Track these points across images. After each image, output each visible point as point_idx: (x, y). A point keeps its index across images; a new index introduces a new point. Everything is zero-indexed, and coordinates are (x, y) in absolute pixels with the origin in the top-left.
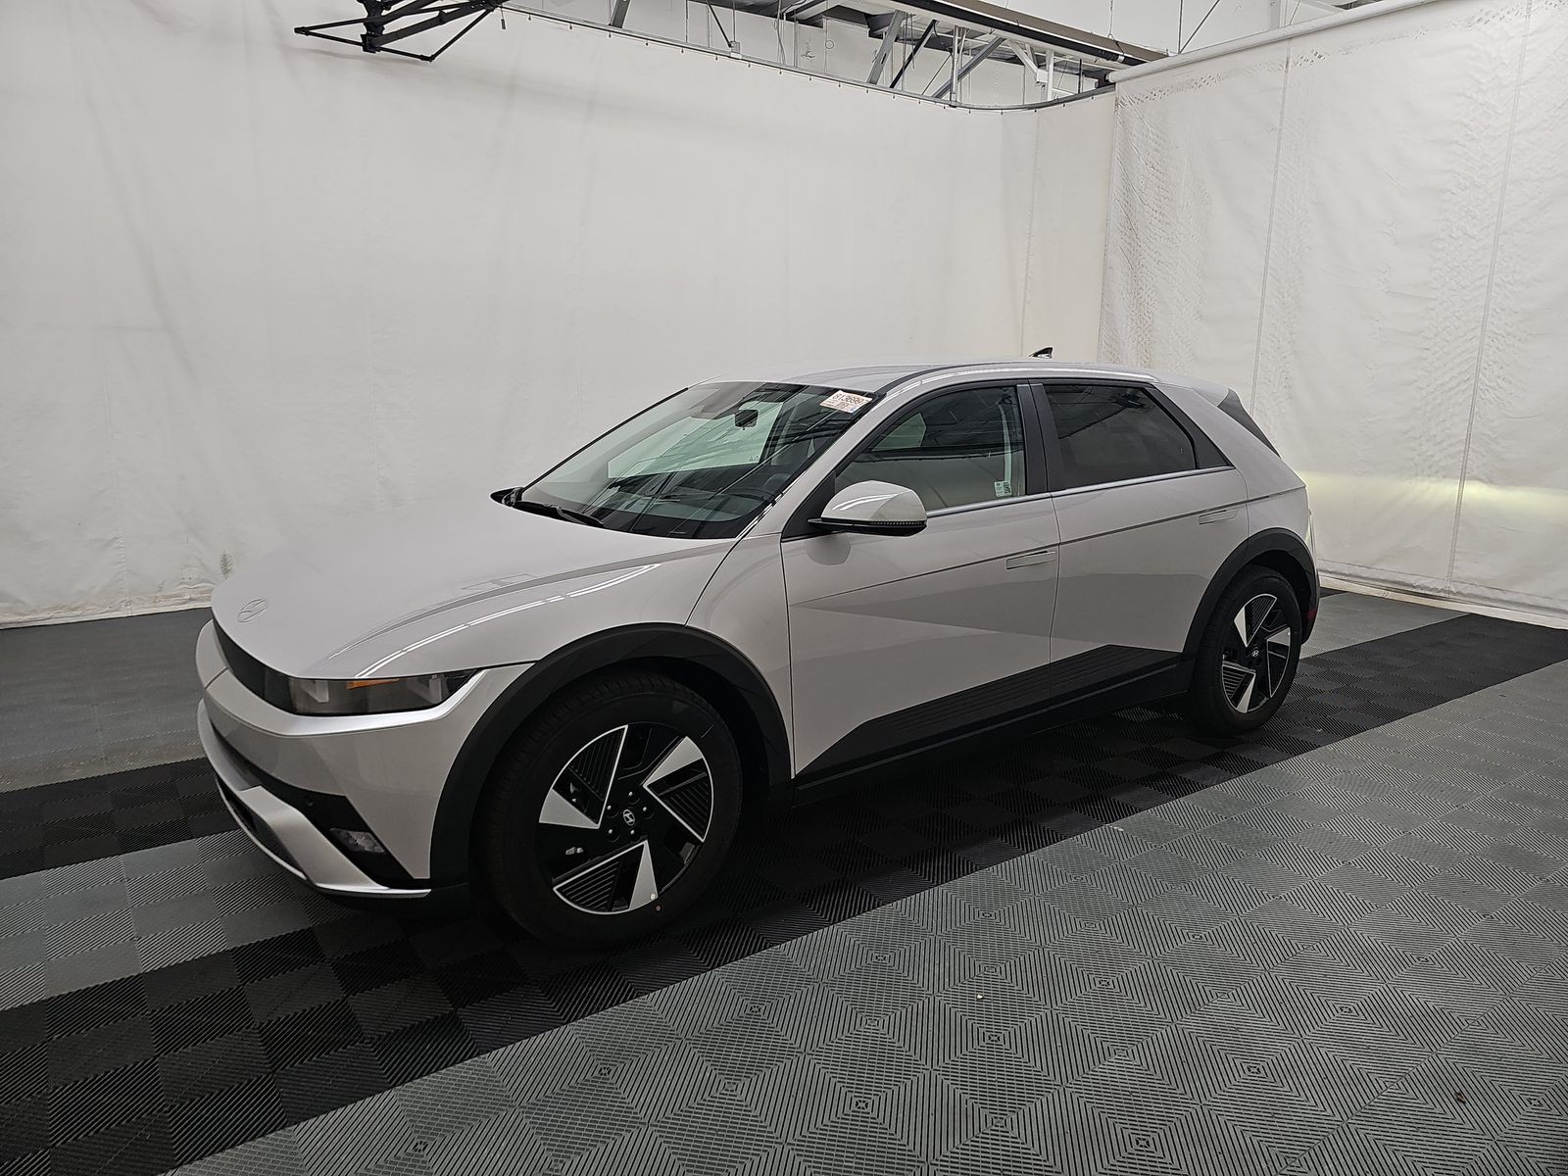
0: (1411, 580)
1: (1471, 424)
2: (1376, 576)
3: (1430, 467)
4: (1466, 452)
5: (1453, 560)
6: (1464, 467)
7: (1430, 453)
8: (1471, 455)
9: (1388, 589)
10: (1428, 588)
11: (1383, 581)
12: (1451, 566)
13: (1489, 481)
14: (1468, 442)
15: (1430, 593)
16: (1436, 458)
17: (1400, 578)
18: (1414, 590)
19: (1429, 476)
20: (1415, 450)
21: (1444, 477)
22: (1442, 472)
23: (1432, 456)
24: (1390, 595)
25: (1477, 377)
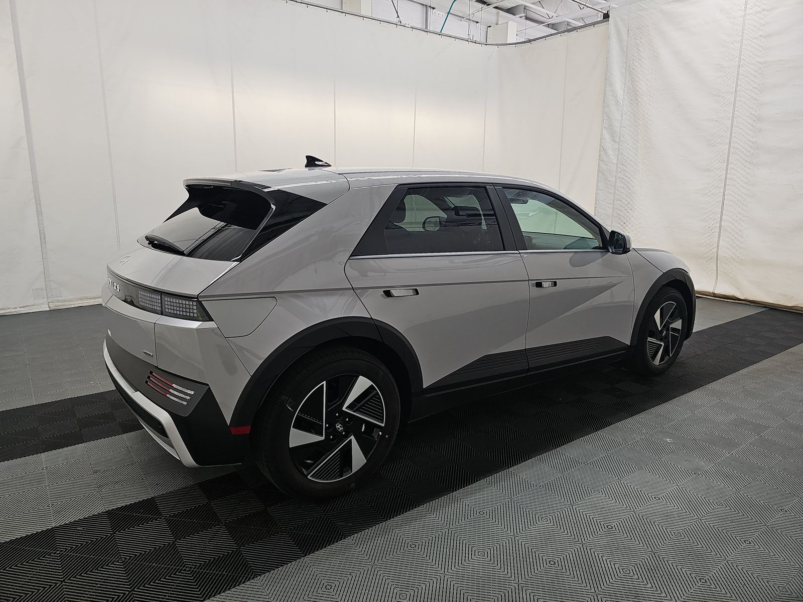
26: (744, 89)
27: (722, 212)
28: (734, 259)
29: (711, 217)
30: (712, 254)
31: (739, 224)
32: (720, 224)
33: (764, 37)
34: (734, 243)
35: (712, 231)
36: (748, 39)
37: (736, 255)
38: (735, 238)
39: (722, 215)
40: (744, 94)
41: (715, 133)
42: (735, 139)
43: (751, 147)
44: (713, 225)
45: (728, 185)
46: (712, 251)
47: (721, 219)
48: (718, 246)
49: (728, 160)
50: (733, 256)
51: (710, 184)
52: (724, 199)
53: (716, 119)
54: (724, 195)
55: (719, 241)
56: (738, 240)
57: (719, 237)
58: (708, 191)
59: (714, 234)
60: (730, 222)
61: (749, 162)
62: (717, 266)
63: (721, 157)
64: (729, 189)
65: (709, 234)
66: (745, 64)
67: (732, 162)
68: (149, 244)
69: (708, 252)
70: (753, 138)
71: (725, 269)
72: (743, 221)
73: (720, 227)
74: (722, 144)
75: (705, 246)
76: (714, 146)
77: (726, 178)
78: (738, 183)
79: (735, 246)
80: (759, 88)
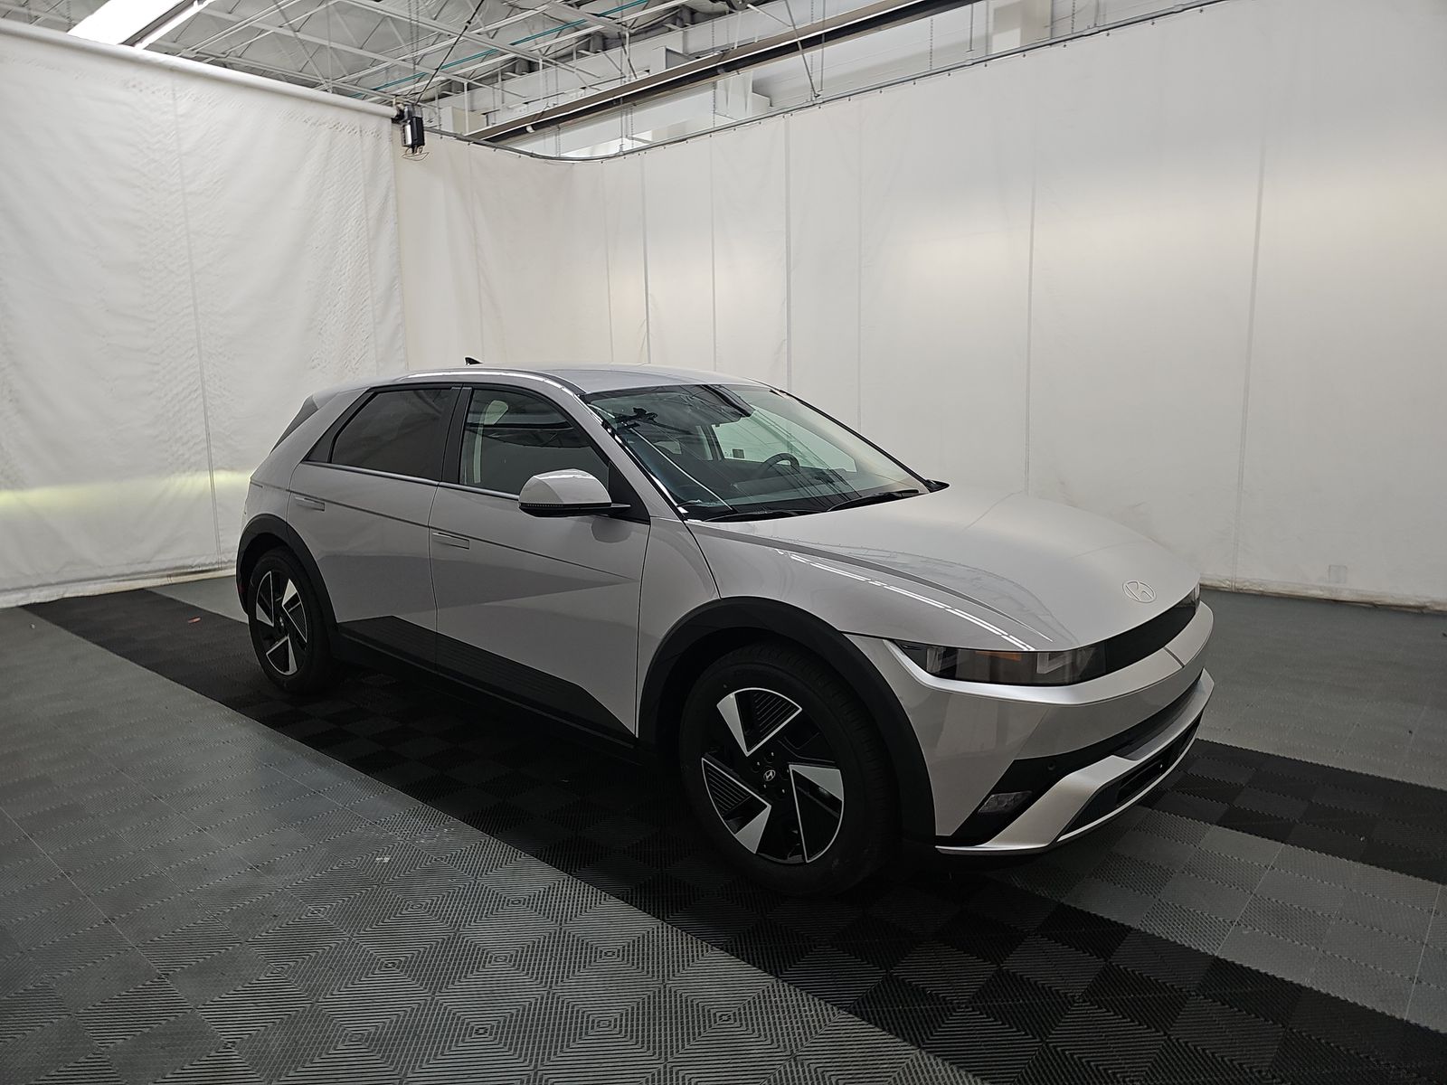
0: (189, 562)
1: (207, 426)
2: (157, 568)
3: (183, 463)
4: (209, 448)
5: (218, 537)
6: (210, 461)
7: (180, 453)
8: (213, 450)
9: (170, 576)
10: (205, 565)
11: (165, 570)
12: (218, 541)
13: (232, 469)
14: (208, 441)
15: (207, 568)
16: (186, 456)
17: (179, 563)
18: (193, 570)
19: (184, 472)
20: (167, 451)
21: (197, 470)
22: (195, 467)
23: (183, 455)
24: (174, 580)
25: (203, 388)
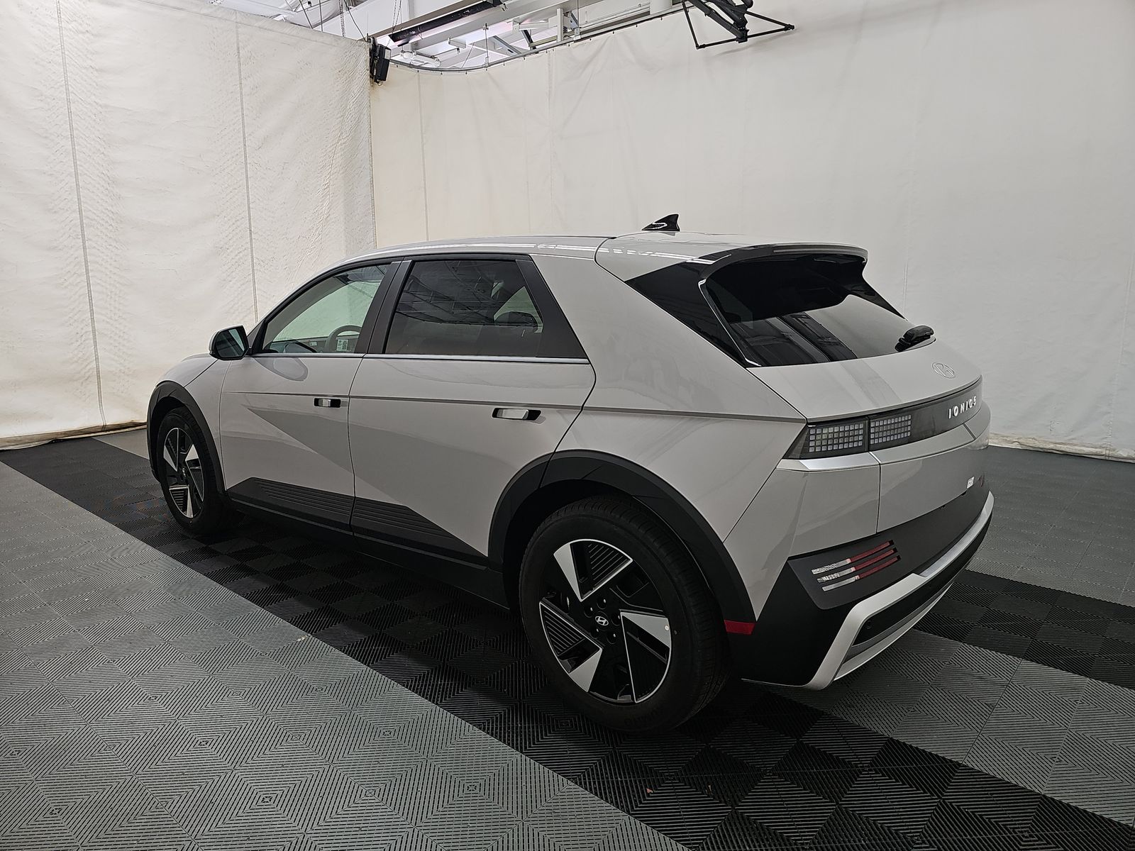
26: (83, 136)
27: (93, 310)
28: (124, 373)
29: (76, 317)
30: (88, 372)
31: (120, 324)
32: (93, 327)
33: (97, 70)
34: (119, 349)
35: (83, 339)
36: (73, 65)
37: (125, 367)
38: (119, 343)
39: (92, 314)
40: (85, 143)
41: (53, 194)
42: (85, 205)
43: (113, 219)
44: (82, 329)
45: (92, 271)
46: (88, 367)
47: (92, 319)
48: (97, 359)
49: (83, 235)
50: (122, 368)
51: (62, 269)
52: (90, 291)
53: (50, 173)
54: (89, 284)
55: (96, 351)
56: (124, 345)
57: (96, 346)
58: (63, 280)
59: (87, 342)
60: (107, 322)
61: (115, 240)
62: (99, 388)
63: (71, 231)
64: (95, 276)
65: (78, 343)
66: (78, 101)
67: (90, 237)
68: (900, 340)
69: (82, 370)
70: (112, 206)
71: (113, 388)
72: (125, 319)
73: (94, 331)
74: (67, 210)
75: (77, 362)
76: (55, 212)
77: (86, 261)
78: (106, 268)
79: (121, 354)
80: (105, 139)
